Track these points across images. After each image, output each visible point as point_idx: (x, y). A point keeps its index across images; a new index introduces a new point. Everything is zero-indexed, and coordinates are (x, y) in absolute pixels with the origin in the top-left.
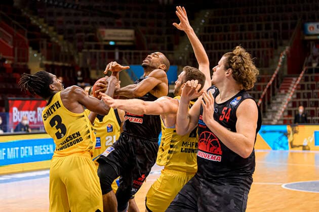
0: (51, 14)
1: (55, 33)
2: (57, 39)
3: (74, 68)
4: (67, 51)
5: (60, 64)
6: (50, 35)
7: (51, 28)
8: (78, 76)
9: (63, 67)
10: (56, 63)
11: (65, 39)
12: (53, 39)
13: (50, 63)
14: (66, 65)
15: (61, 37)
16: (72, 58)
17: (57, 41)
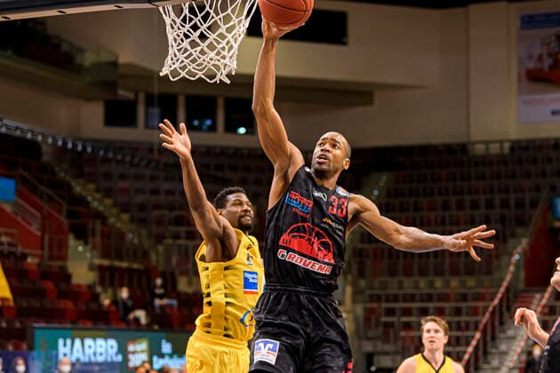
0: (108, 176)
1: (114, 211)
2: (120, 221)
3: (149, 274)
4: (136, 241)
5: (125, 265)
6: (107, 213)
7: (108, 202)
8: (155, 286)
9: (130, 271)
10: (117, 263)
11: (132, 220)
12: (112, 220)
13: (106, 262)
14: (136, 266)
15: (126, 217)
16: (145, 255)
17: (118, 225)
